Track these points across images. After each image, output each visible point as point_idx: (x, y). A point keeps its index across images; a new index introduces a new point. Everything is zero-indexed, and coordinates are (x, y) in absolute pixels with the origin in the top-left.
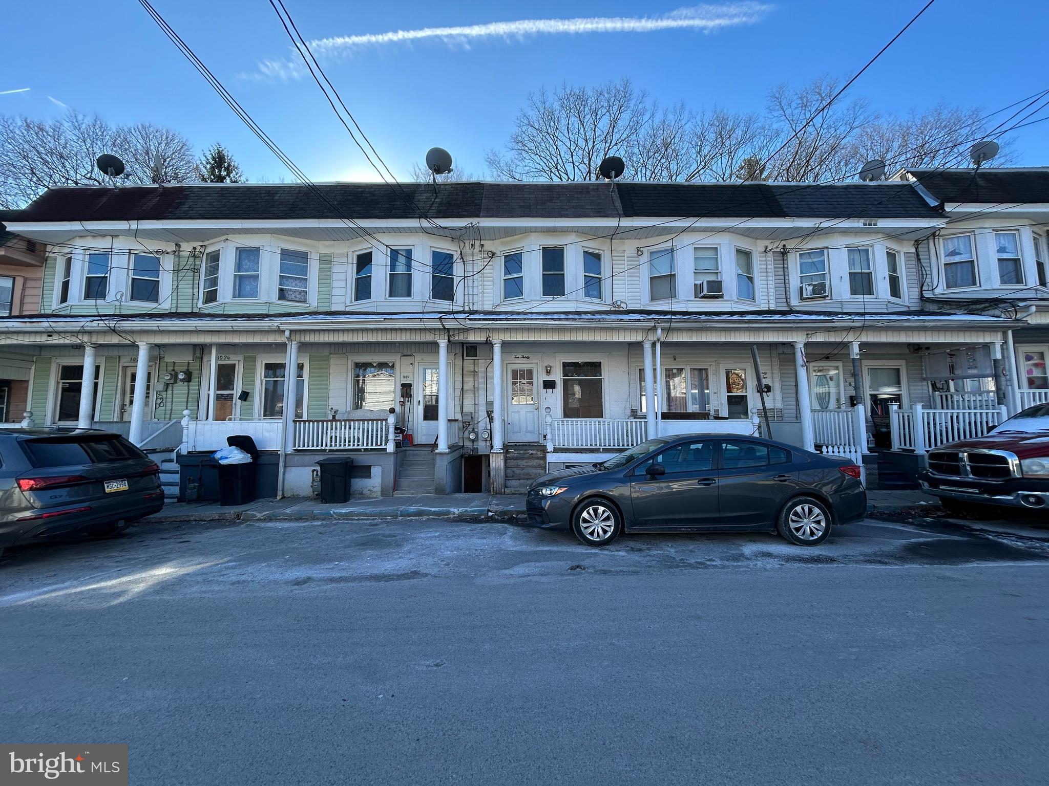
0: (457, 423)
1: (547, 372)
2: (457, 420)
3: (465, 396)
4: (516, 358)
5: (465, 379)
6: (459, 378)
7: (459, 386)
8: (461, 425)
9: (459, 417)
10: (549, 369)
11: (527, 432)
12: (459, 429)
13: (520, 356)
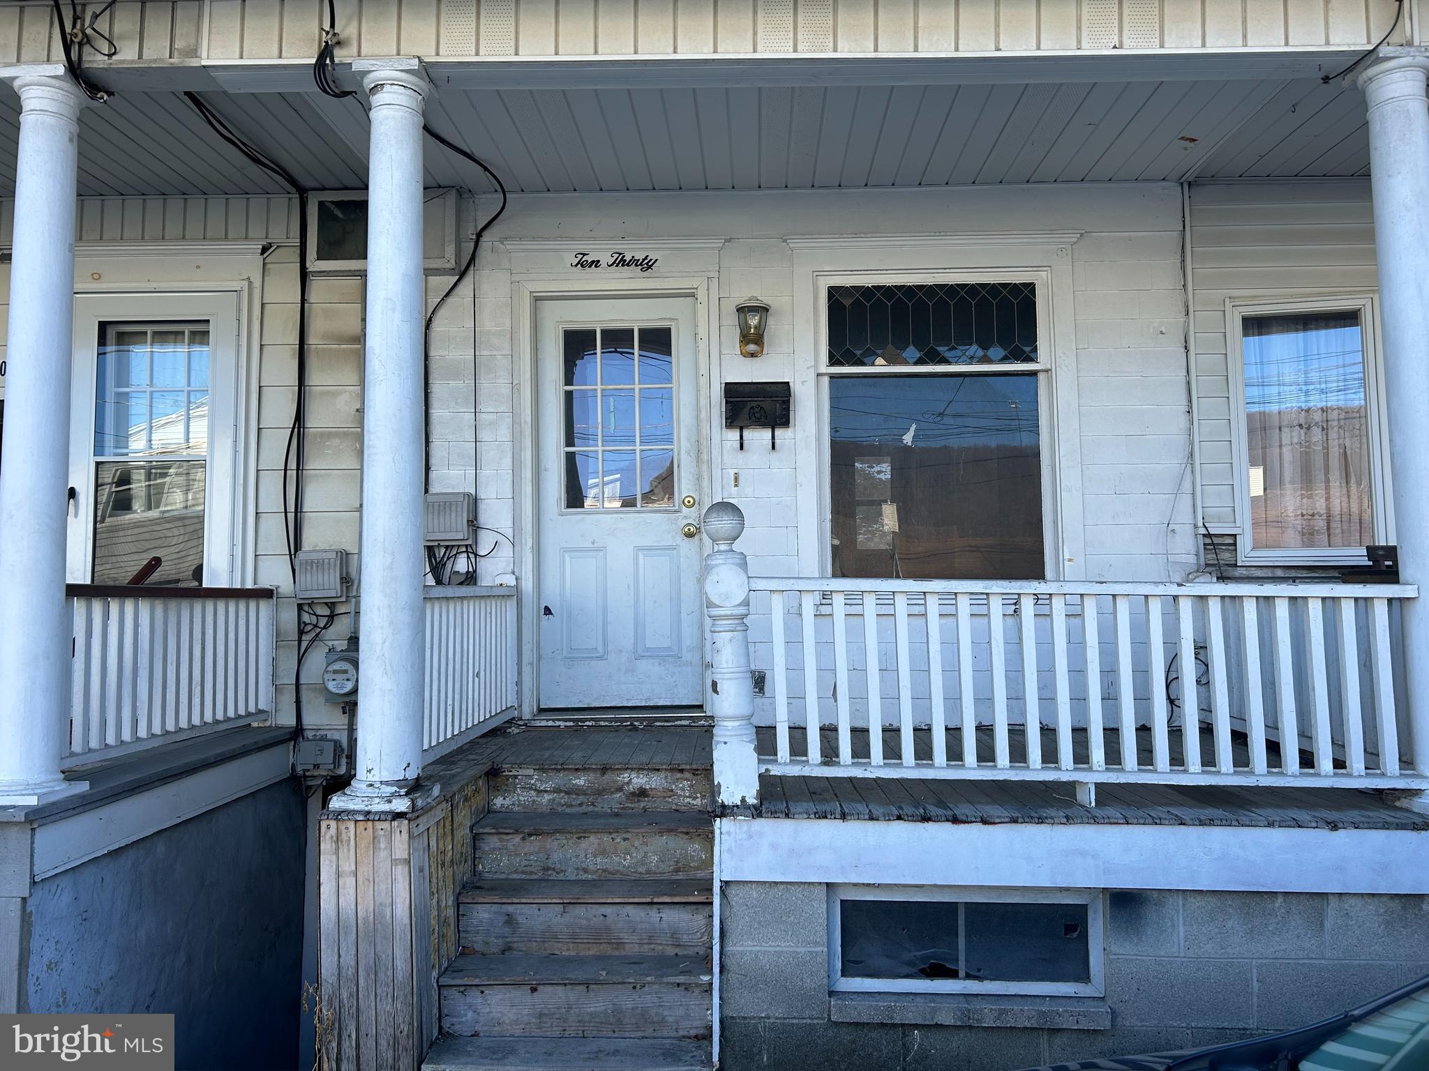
0: (265, 607)
1: (746, 338)
2: (266, 594)
3: (311, 464)
4: (581, 264)
5: (316, 378)
6: (283, 370)
7: (281, 412)
8: (289, 617)
9: (276, 574)
10: (754, 321)
11: (641, 653)
12: (279, 638)
13: (606, 258)
